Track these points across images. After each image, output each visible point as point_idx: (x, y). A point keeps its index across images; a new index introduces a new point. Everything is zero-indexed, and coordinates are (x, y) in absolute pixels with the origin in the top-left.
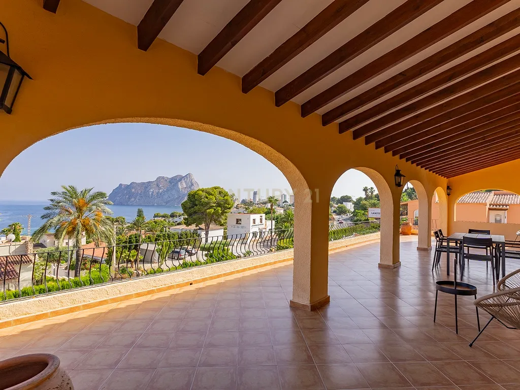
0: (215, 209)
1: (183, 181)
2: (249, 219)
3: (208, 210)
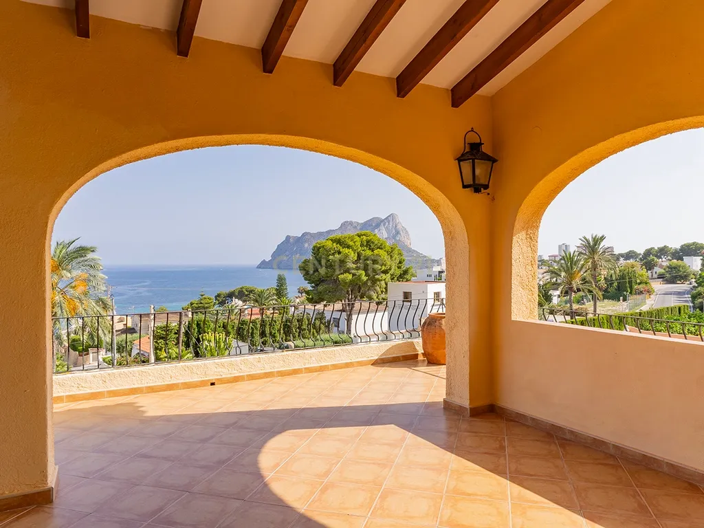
0: (354, 275)
1: (382, 227)
2: (425, 292)
3: (341, 277)
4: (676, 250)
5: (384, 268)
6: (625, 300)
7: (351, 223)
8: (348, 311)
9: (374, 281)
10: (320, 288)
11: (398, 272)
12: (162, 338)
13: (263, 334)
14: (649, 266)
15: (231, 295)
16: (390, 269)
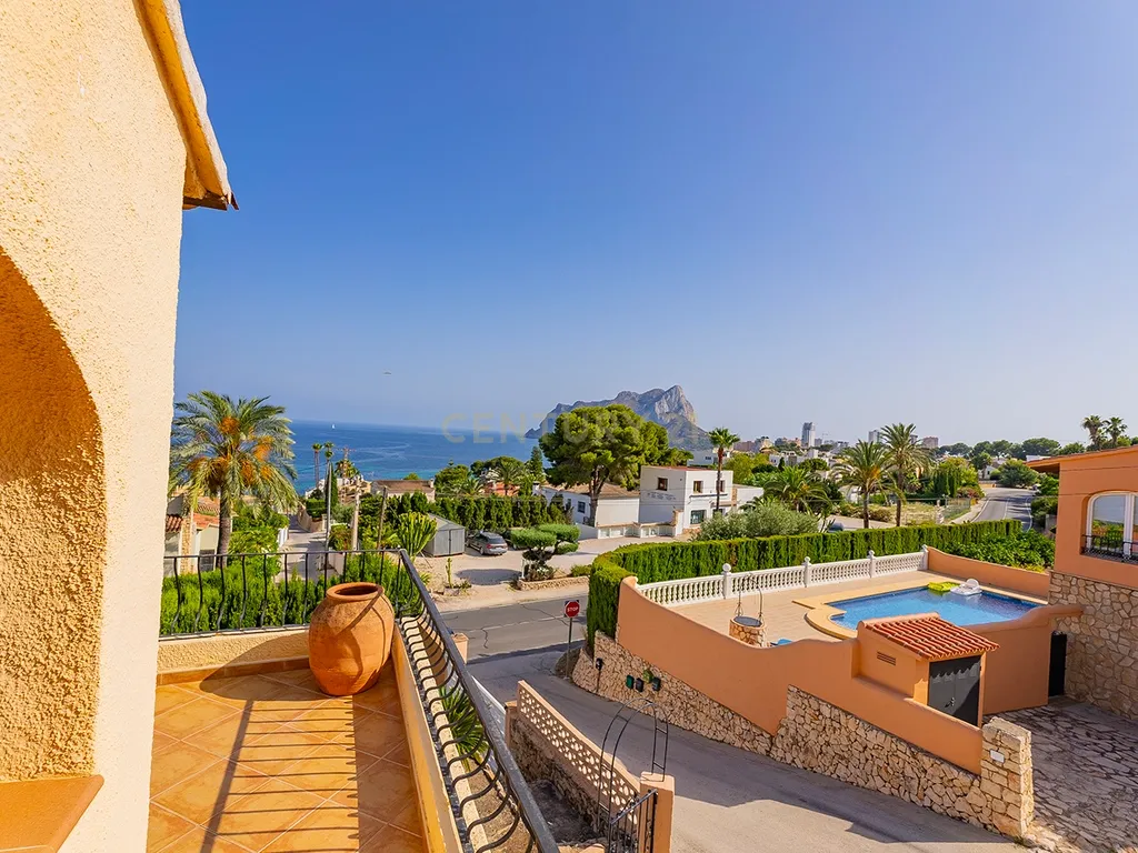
1: (664, 401)
2: (683, 480)
3: (584, 456)
4: (1017, 446)
5: (635, 448)
6: (942, 504)
7: (629, 394)
8: (595, 494)
9: (625, 463)
10: (561, 467)
11: (658, 454)
12: (370, 513)
13: (488, 516)
14: (980, 464)
15: (488, 465)
16: (643, 450)
